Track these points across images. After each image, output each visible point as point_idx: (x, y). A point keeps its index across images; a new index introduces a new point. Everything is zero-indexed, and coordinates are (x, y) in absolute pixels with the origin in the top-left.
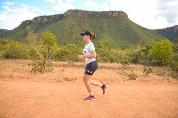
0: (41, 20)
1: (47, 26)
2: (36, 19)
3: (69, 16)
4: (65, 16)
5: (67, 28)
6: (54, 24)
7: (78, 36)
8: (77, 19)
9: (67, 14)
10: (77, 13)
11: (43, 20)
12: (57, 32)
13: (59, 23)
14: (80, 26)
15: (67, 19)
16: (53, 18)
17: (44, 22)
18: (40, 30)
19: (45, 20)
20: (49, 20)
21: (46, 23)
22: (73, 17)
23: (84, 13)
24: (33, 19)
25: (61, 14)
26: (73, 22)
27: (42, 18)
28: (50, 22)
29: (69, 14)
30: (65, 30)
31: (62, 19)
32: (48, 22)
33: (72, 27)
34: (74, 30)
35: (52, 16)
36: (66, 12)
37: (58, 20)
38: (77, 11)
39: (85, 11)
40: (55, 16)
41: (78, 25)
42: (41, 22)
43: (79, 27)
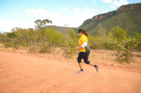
0: (98, 18)
1: (102, 22)
2: (94, 17)
3: (122, 11)
4: (117, 12)
5: (120, 22)
6: (108, 20)
7: (130, 27)
8: (129, 13)
9: (120, 10)
10: (129, 7)
11: (100, 18)
12: (111, 26)
13: (112, 18)
14: (133, 18)
15: (120, 14)
16: (107, 15)
17: (100, 19)
18: (97, 26)
19: (101, 17)
20: (104, 17)
21: (102, 19)
22: (125, 11)
23: (137, 6)
24: (92, 18)
25: (114, 11)
26: (125, 16)
27: (99, 16)
28: (105, 19)
29: (122, 9)
30: (118, 23)
31: (115, 14)
32: (103, 19)
33: (124, 20)
34: (127, 23)
35: (106, 13)
36: (118, 9)
37: (111, 16)
38: (129, 6)
39: (139, 3)
40: (109, 13)
41: (130, 18)
42: (98, 20)
43: (131, 20)
